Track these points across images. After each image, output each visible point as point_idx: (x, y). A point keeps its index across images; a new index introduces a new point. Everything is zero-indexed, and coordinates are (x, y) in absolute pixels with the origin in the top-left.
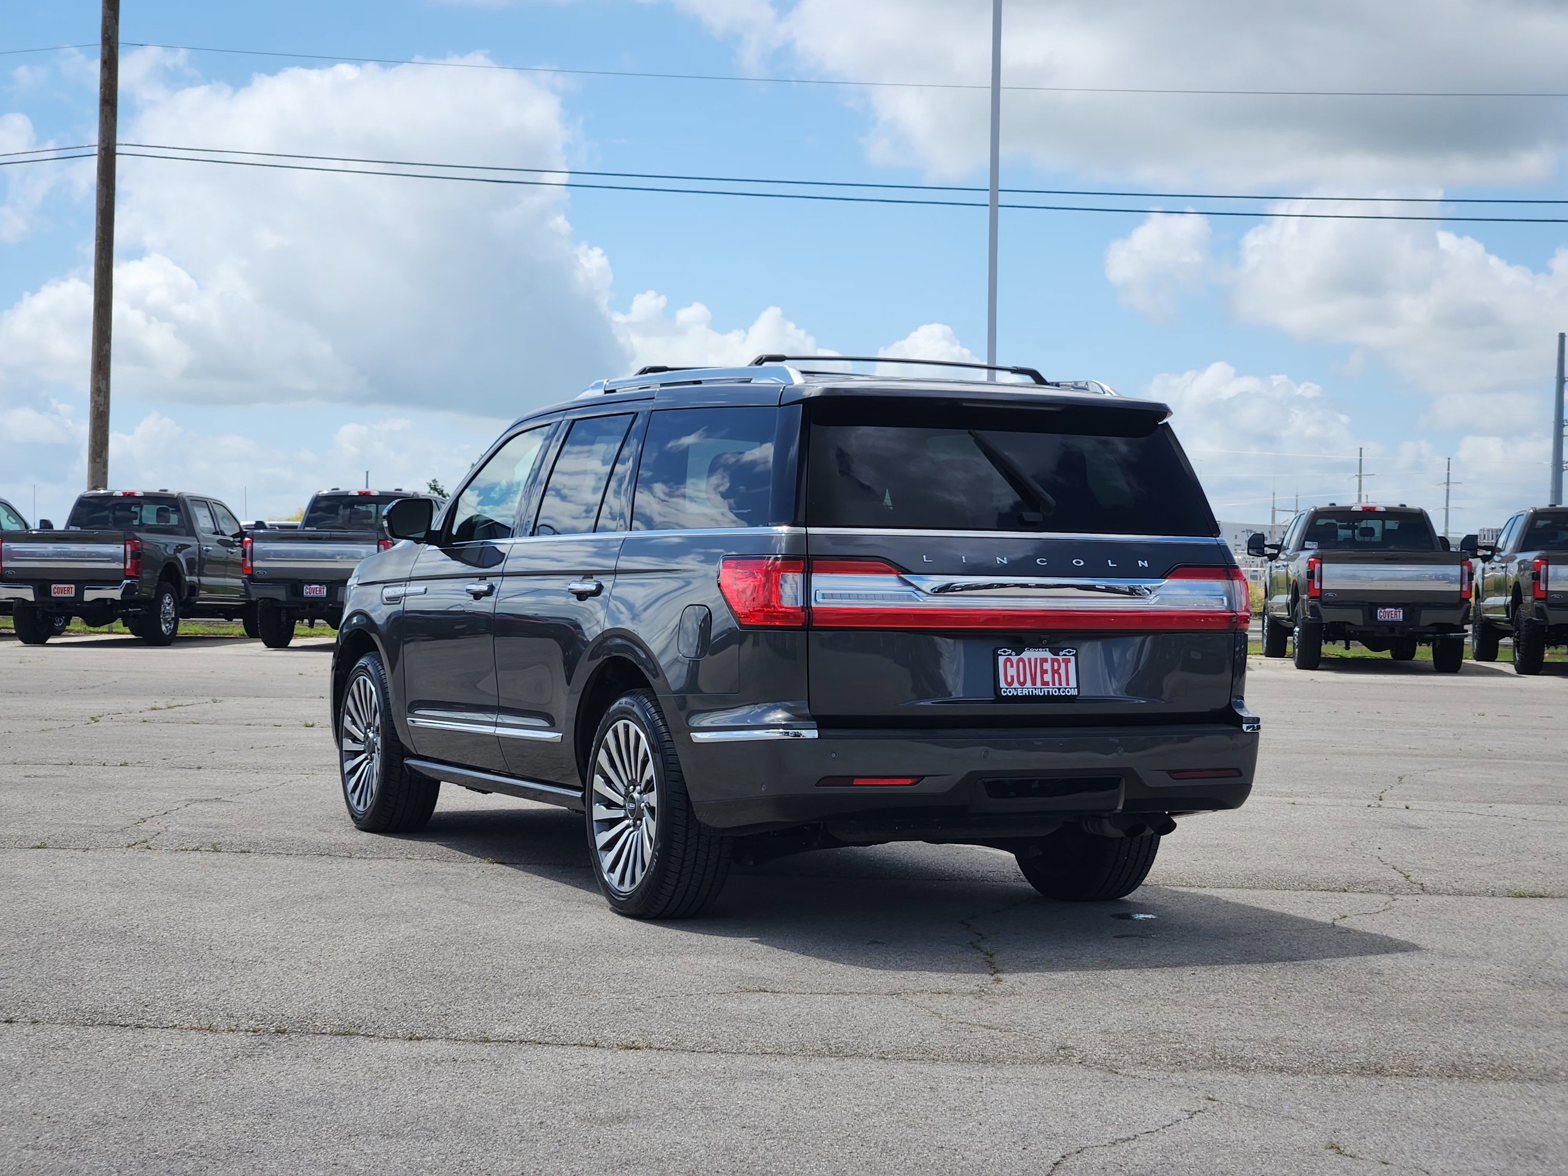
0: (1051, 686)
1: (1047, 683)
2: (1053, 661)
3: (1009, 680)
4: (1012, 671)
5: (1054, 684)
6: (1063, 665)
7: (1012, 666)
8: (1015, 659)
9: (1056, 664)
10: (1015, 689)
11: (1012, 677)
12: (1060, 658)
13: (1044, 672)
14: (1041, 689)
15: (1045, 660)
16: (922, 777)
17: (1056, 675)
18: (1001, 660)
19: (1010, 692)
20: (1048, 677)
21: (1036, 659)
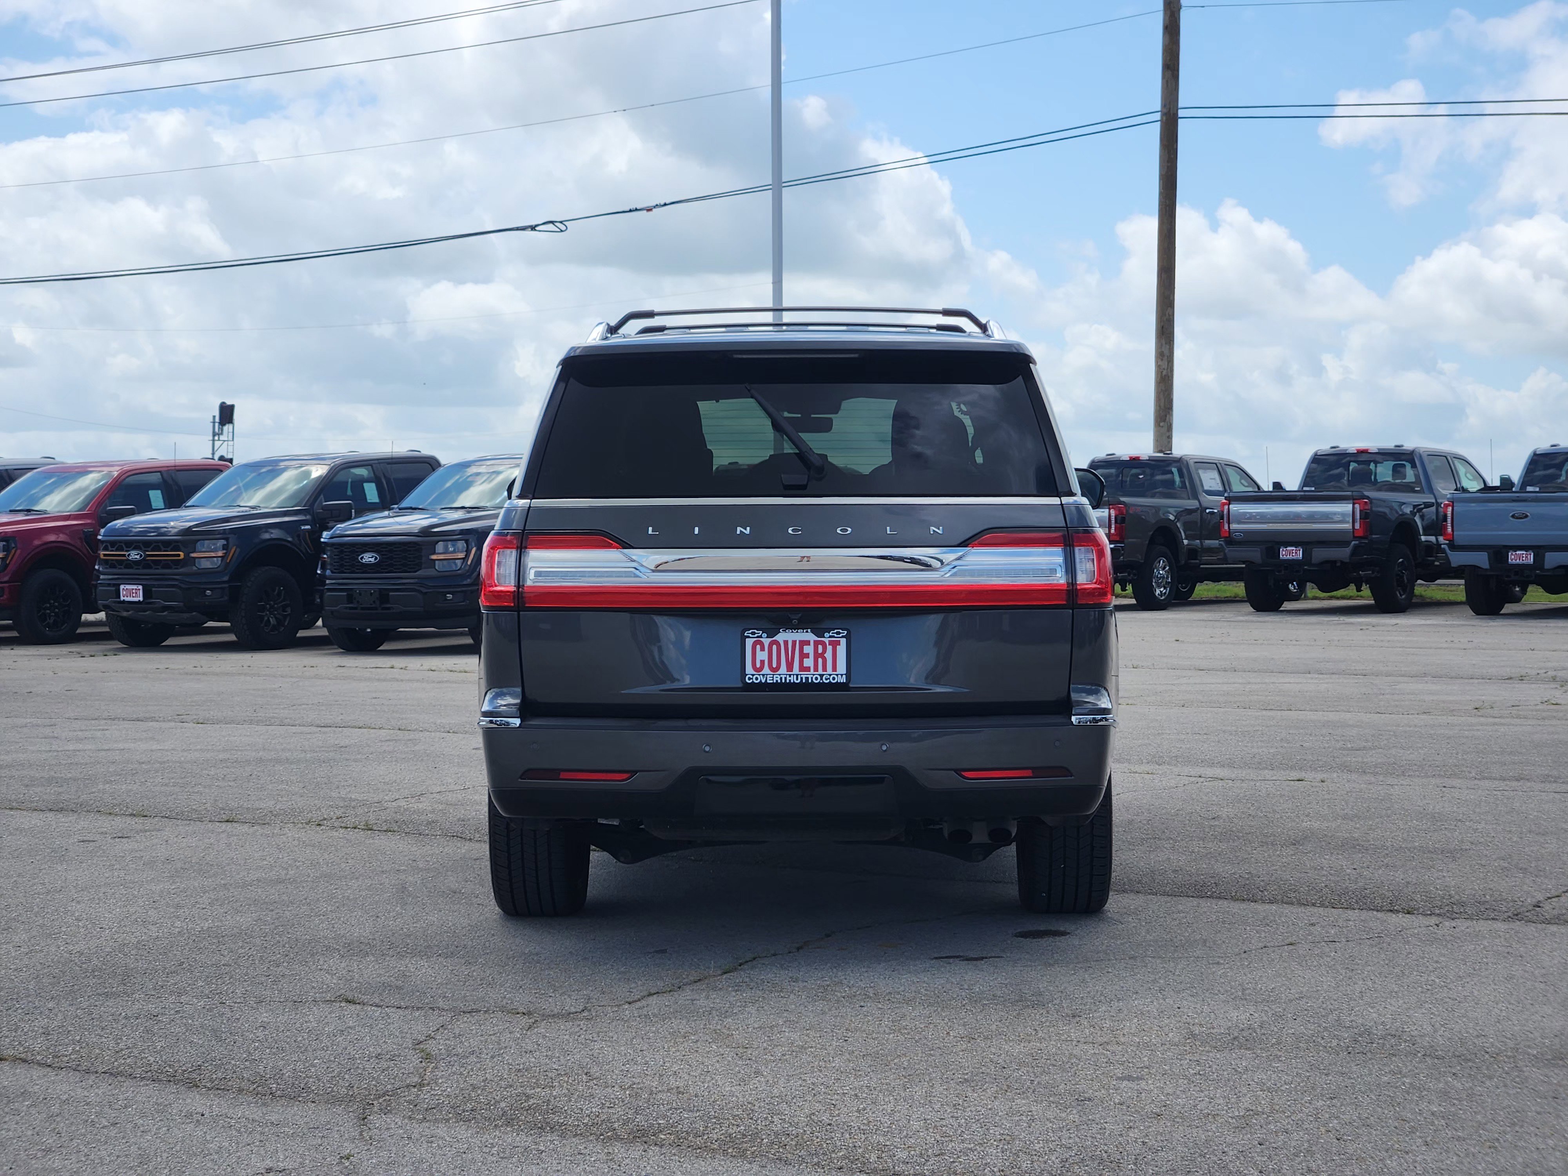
0: (812, 672)
1: (808, 669)
2: (816, 643)
3: (758, 665)
4: (762, 656)
5: (816, 669)
6: (829, 648)
7: (762, 649)
8: (766, 641)
9: (820, 647)
10: (763, 675)
11: (762, 662)
12: (827, 640)
13: (804, 656)
14: (797, 675)
15: (808, 643)
16: (636, 772)
17: (820, 660)
18: (749, 642)
19: (757, 679)
20: (809, 662)
21: (794, 642)
